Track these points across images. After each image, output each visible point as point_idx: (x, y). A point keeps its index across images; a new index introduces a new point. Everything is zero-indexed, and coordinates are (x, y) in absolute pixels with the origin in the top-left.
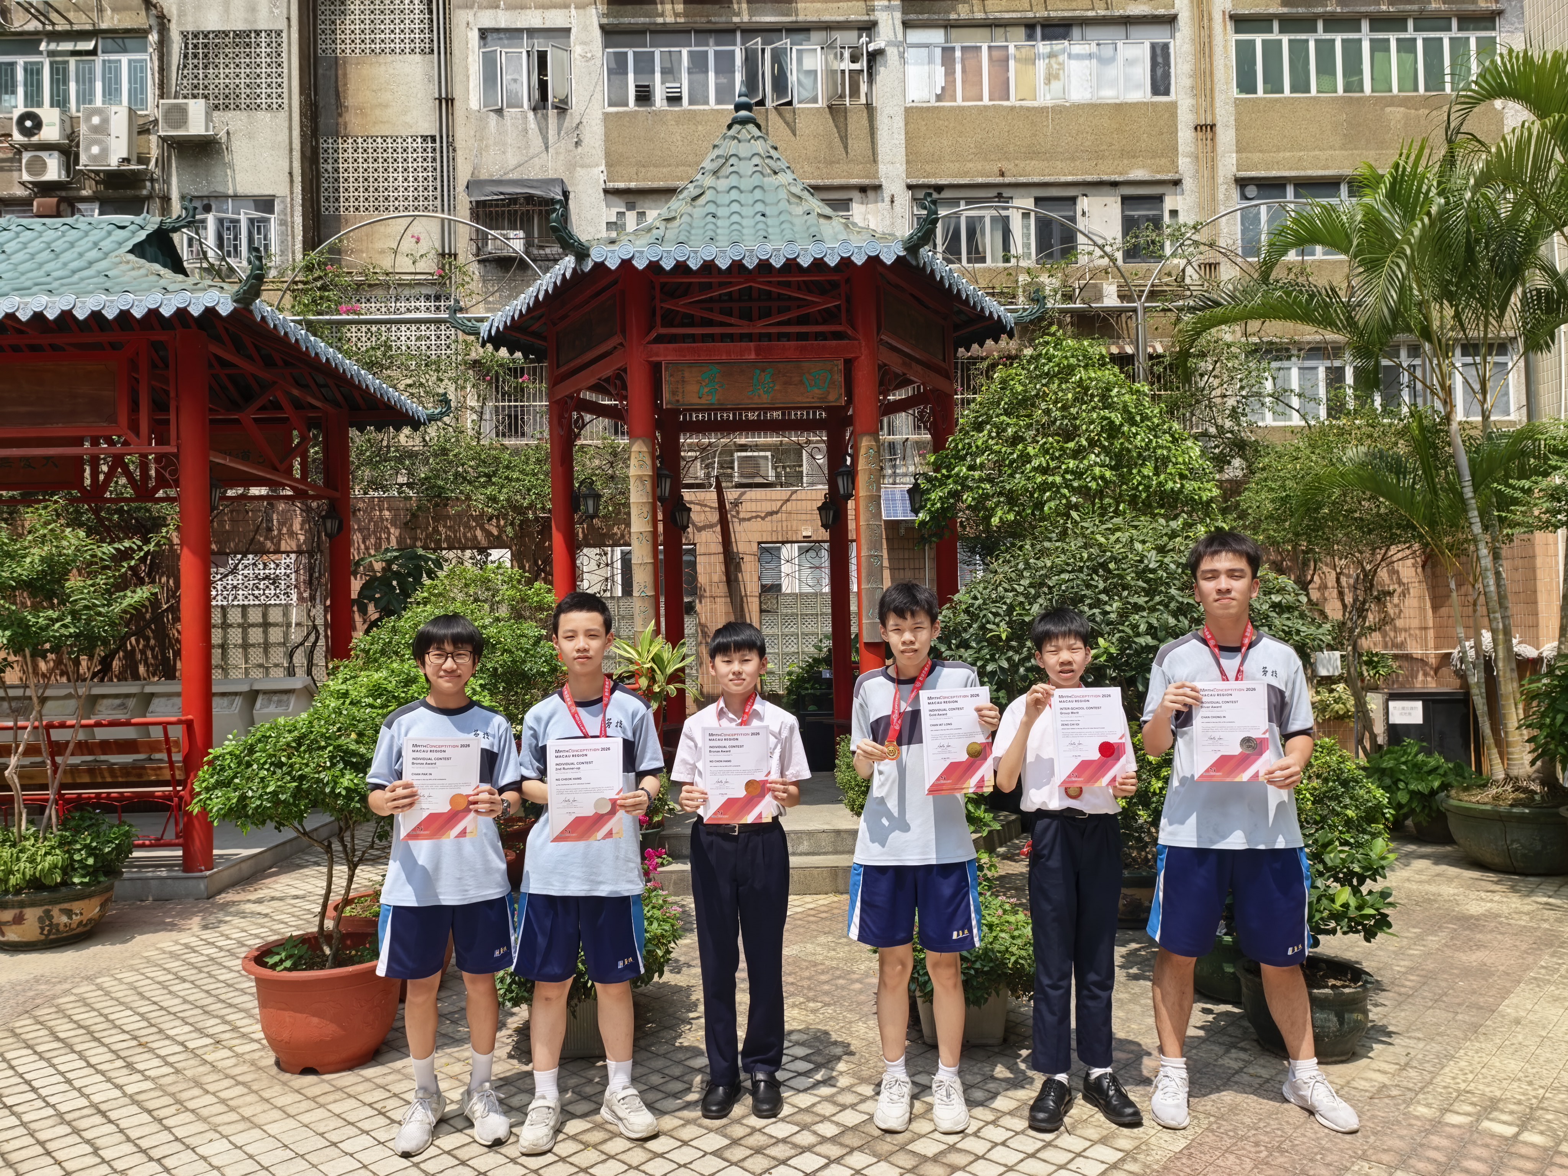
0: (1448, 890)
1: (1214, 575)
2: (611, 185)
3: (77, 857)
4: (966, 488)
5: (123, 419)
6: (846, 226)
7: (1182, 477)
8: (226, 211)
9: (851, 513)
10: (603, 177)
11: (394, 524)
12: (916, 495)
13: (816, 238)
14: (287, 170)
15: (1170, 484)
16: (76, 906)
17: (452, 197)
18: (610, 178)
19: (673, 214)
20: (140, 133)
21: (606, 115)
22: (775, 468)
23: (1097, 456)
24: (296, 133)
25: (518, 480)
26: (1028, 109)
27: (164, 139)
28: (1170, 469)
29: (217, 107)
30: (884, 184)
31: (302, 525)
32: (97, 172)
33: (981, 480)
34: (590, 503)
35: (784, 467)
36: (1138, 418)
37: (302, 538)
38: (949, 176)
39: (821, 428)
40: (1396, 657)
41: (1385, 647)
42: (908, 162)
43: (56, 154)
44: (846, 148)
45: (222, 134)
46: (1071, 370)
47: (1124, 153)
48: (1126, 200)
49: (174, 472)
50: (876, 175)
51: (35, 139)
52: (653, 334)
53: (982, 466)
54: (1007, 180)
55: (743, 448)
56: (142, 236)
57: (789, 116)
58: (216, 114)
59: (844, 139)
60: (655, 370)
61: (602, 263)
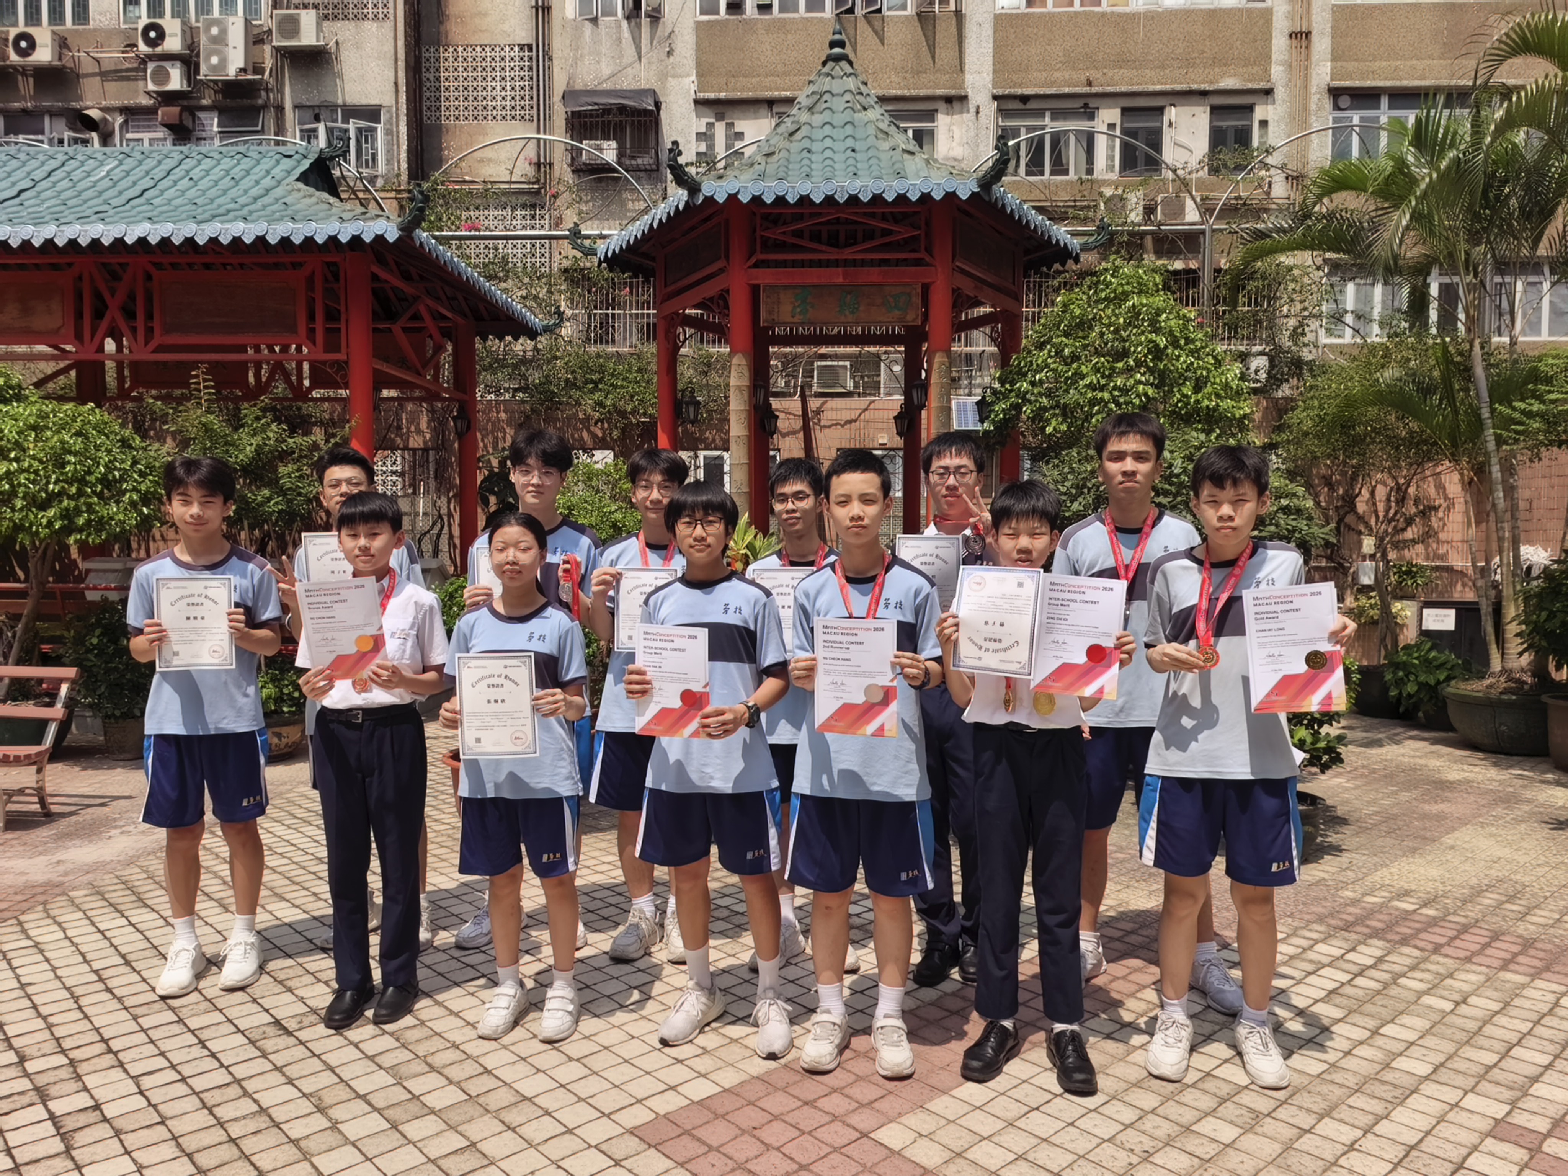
0: (1434, 763)
1: (1120, 456)
2: (701, 95)
3: (285, 691)
4: (1026, 401)
5: (302, 329)
6: (927, 162)
7: (1218, 396)
8: (336, 121)
9: (924, 422)
10: (693, 87)
11: (509, 424)
12: (983, 407)
13: (899, 175)
14: (393, 79)
15: (1206, 403)
16: (284, 730)
17: (548, 107)
18: (701, 88)
19: (772, 149)
20: (255, 43)
21: (698, 24)
22: (853, 377)
23: (1143, 375)
24: (401, 43)
25: (622, 387)
26: (1120, 15)
27: (277, 49)
28: (1209, 389)
29: (326, 17)
30: (970, 94)
31: (429, 423)
32: (215, 82)
33: (1040, 394)
34: (691, 409)
35: (862, 377)
36: (1182, 342)
37: (428, 436)
38: (1036, 86)
39: (899, 343)
40: (1437, 568)
41: (1427, 558)
42: (995, 72)
43: (178, 64)
44: (933, 57)
45: (332, 44)
46: (1126, 295)
47: (1216, 61)
48: (1215, 110)
49: (345, 376)
50: (962, 85)
51: (159, 49)
52: (753, 260)
53: (1041, 382)
54: (1095, 89)
55: (823, 357)
56: (306, 164)
57: (877, 24)
58: (326, 24)
59: (932, 48)
60: (755, 291)
61: (712, 197)
